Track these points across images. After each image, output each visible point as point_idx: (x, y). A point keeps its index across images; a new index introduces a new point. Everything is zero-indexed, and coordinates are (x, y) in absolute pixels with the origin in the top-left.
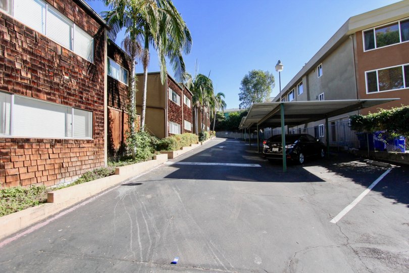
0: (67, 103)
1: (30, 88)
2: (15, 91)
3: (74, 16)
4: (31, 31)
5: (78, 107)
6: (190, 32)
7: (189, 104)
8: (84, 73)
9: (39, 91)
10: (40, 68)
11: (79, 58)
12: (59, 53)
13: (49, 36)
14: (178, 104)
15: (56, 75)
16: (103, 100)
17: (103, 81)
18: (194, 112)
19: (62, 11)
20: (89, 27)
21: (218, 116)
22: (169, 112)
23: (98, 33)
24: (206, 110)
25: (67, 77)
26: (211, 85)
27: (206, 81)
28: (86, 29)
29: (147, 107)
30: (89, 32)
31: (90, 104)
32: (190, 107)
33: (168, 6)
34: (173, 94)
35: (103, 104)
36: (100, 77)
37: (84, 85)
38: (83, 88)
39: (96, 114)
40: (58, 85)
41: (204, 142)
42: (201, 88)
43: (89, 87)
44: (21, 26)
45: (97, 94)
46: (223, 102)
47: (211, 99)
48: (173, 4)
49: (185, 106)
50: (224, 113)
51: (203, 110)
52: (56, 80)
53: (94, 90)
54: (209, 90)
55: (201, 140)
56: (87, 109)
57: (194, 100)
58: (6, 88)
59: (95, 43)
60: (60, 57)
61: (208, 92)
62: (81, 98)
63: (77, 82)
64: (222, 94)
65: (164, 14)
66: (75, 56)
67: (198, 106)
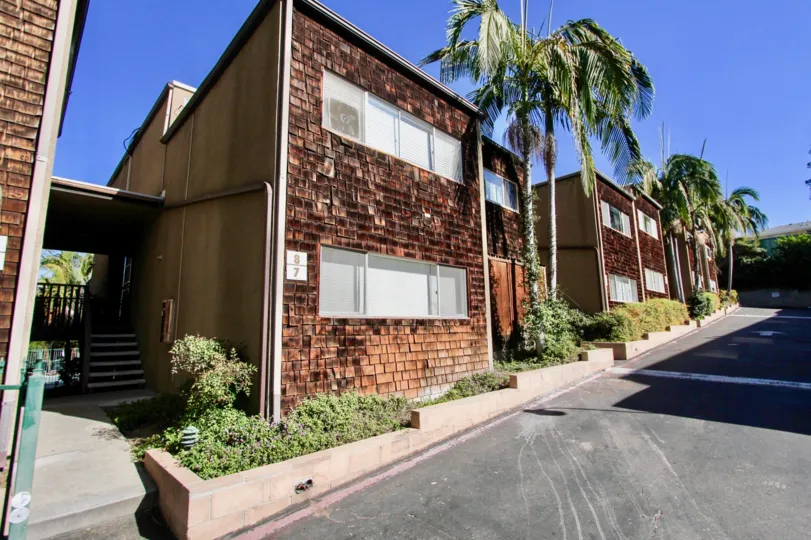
0: (429, 258)
1: (383, 240)
2: (370, 248)
3: (433, 116)
4: (382, 156)
5: (444, 263)
6: (646, 69)
7: (652, 229)
8: (451, 203)
9: (395, 243)
10: (395, 208)
11: (443, 181)
12: (417, 179)
13: (404, 157)
14: (626, 233)
15: (414, 214)
16: (481, 246)
17: (478, 212)
18: (667, 247)
19: (418, 113)
20: (453, 126)
21: (741, 250)
22: (607, 253)
23: (468, 130)
24: (702, 237)
25: (428, 215)
26: (712, 175)
27: (694, 168)
28: (450, 131)
29: (559, 248)
30: (454, 135)
31: (461, 256)
32: (656, 237)
33: (589, 33)
34: (612, 214)
35: (481, 253)
36: (474, 204)
37: (451, 224)
38: (451, 228)
39: (472, 272)
40: (417, 229)
41: (706, 321)
42: (681, 188)
43: (458, 226)
44: (372, 153)
45: (471, 236)
46: (753, 212)
47: (716, 209)
48: (598, 26)
49: (644, 236)
50: (761, 241)
51: (693, 241)
52: (415, 223)
53: (467, 229)
54: (707, 188)
55: (696, 316)
56: (458, 265)
57: (665, 220)
58: (359, 246)
59: (463, 147)
60: (418, 185)
61: (704, 194)
62: (449, 246)
63: (442, 221)
64: (746, 192)
65: (581, 52)
66: (437, 178)
67: (679, 229)
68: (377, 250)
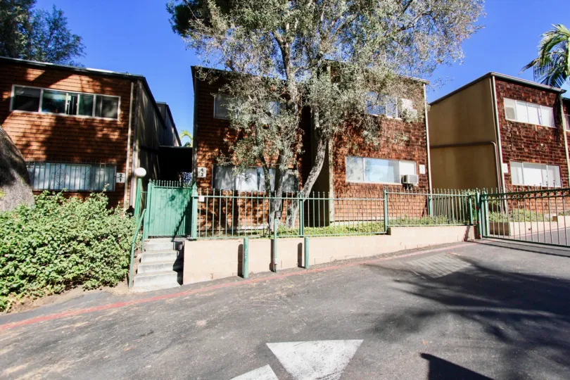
0: (544, 162)
1: (528, 157)
2: (524, 160)
3: (540, 100)
4: (524, 124)
5: (550, 164)
8: (551, 137)
9: (532, 158)
10: (530, 144)
11: (547, 129)
12: (536, 130)
13: (530, 123)
15: (537, 145)
16: (565, 155)
17: (563, 139)
19: (534, 102)
20: (549, 101)
23: (556, 101)
25: (542, 145)
28: (548, 104)
30: (550, 106)
31: (557, 160)
35: (566, 158)
36: (561, 136)
37: (551, 147)
38: (552, 149)
39: (562, 167)
40: (538, 151)
43: (555, 147)
44: (520, 124)
45: (561, 151)
52: (538, 149)
53: (559, 148)
56: (556, 164)
58: (520, 160)
59: (554, 111)
60: (537, 133)
62: (551, 157)
63: (548, 146)
66: (544, 128)
68: (526, 161)
